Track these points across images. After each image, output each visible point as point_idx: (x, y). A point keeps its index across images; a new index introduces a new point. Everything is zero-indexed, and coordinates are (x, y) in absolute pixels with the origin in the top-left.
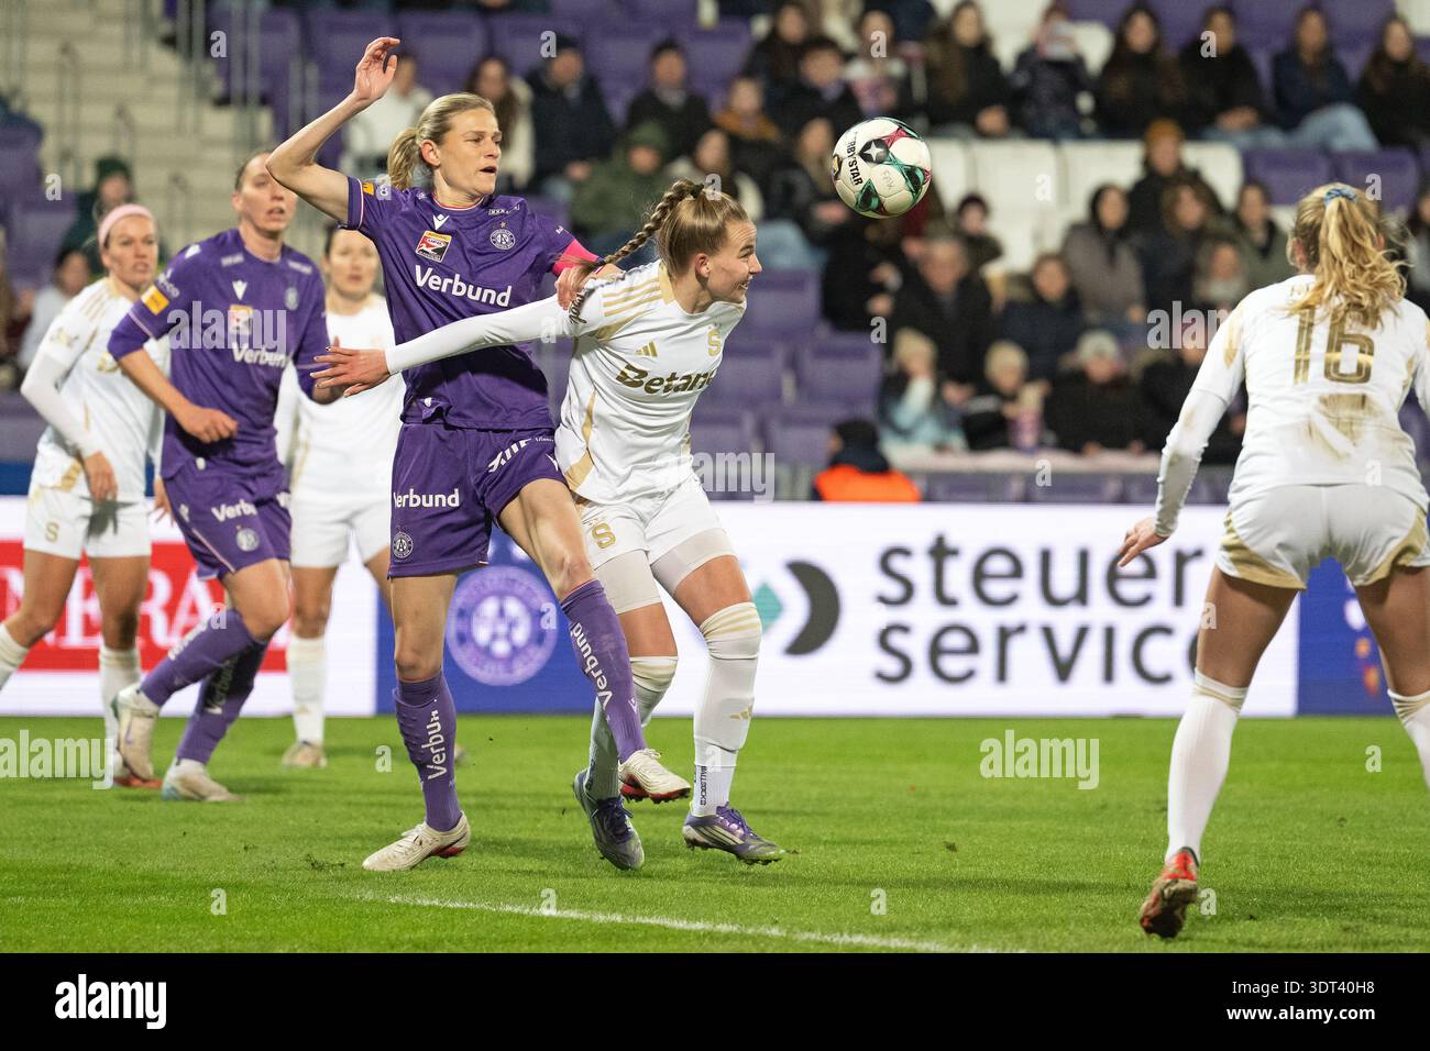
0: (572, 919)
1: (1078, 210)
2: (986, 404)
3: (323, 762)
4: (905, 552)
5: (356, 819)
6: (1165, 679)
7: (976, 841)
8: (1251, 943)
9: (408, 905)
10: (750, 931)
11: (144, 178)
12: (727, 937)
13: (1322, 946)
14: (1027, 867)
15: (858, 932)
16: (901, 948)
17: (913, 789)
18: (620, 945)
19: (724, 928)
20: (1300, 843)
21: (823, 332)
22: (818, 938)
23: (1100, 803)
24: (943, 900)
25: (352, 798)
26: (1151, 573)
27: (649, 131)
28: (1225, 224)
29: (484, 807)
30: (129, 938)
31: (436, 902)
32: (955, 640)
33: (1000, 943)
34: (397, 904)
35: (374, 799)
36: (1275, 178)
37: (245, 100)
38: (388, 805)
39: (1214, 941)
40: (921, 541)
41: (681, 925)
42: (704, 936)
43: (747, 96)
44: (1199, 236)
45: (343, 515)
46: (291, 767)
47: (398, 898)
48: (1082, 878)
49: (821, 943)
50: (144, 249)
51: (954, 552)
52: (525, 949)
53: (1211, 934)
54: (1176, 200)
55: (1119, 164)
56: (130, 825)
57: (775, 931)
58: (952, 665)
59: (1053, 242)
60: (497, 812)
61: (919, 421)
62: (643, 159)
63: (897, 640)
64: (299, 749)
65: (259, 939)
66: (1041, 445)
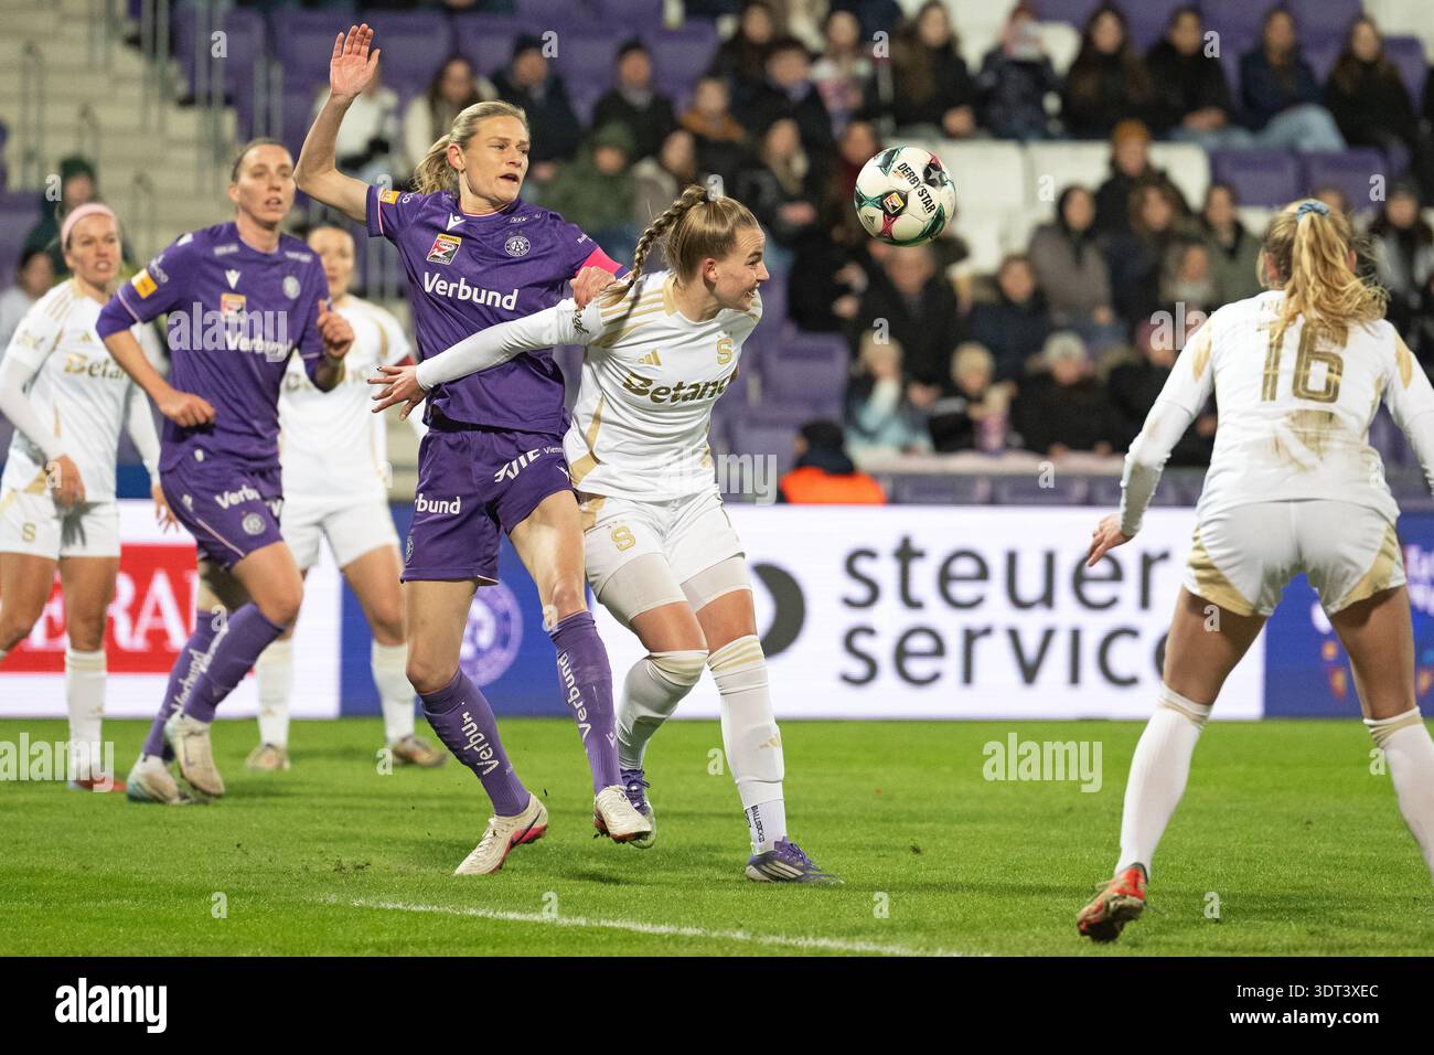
0: (536, 922)
1: (1044, 211)
2: (952, 406)
3: (287, 765)
4: (870, 554)
5: (319, 822)
6: (1131, 682)
7: (941, 844)
8: (1218, 947)
9: (371, 909)
10: (715, 934)
11: (107, 178)
12: (692, 941)
13: (1289, 950)
14: (992, 871)
15: (823, 936)
16: (867, 952)
17: (878, 791)
18: (584, 949)
19: (688, 931)
20: (1268, 847)
21: (789, 332)
22: (783, 941)
23: (1067, 807)
24: (908, 903)
25: (316, 801)
26: (1117, 575)
27: (615, 131)
28: (1192, 225)
29: (449, 810)
30: (92, 941)
31: (400, 906)
32: (921, 643)
33: (965, 946)
34: (361, 908)
35: (338, 801)
36: (1242, 179)
37: (209, 100)
38: (351, 808)
39: (1181, 945)
40: (887, 544)
41: (646, 929)
42: (669, 939)
43: (713, 97)
44: (1166, 237)
45: (316, 517)
46: (254, 769)
47: (362, 901)
48: (1047, 881)
49: (786, 947)
50: (105, 248)
51: (920, 555)
52: (489, 952)
53: (1177, 938)
54: (1143, 201)
55: (1086, 165)
56: (93, 828)
57: (739, 935)
58: (918, 668)
59: (1019, 243)
60: (461, 815)
61: (885, 423)
62: (609, 159)
63: (862, 643)
64: (264, 751)
65: (222, 943)
66: (1007, 447)
